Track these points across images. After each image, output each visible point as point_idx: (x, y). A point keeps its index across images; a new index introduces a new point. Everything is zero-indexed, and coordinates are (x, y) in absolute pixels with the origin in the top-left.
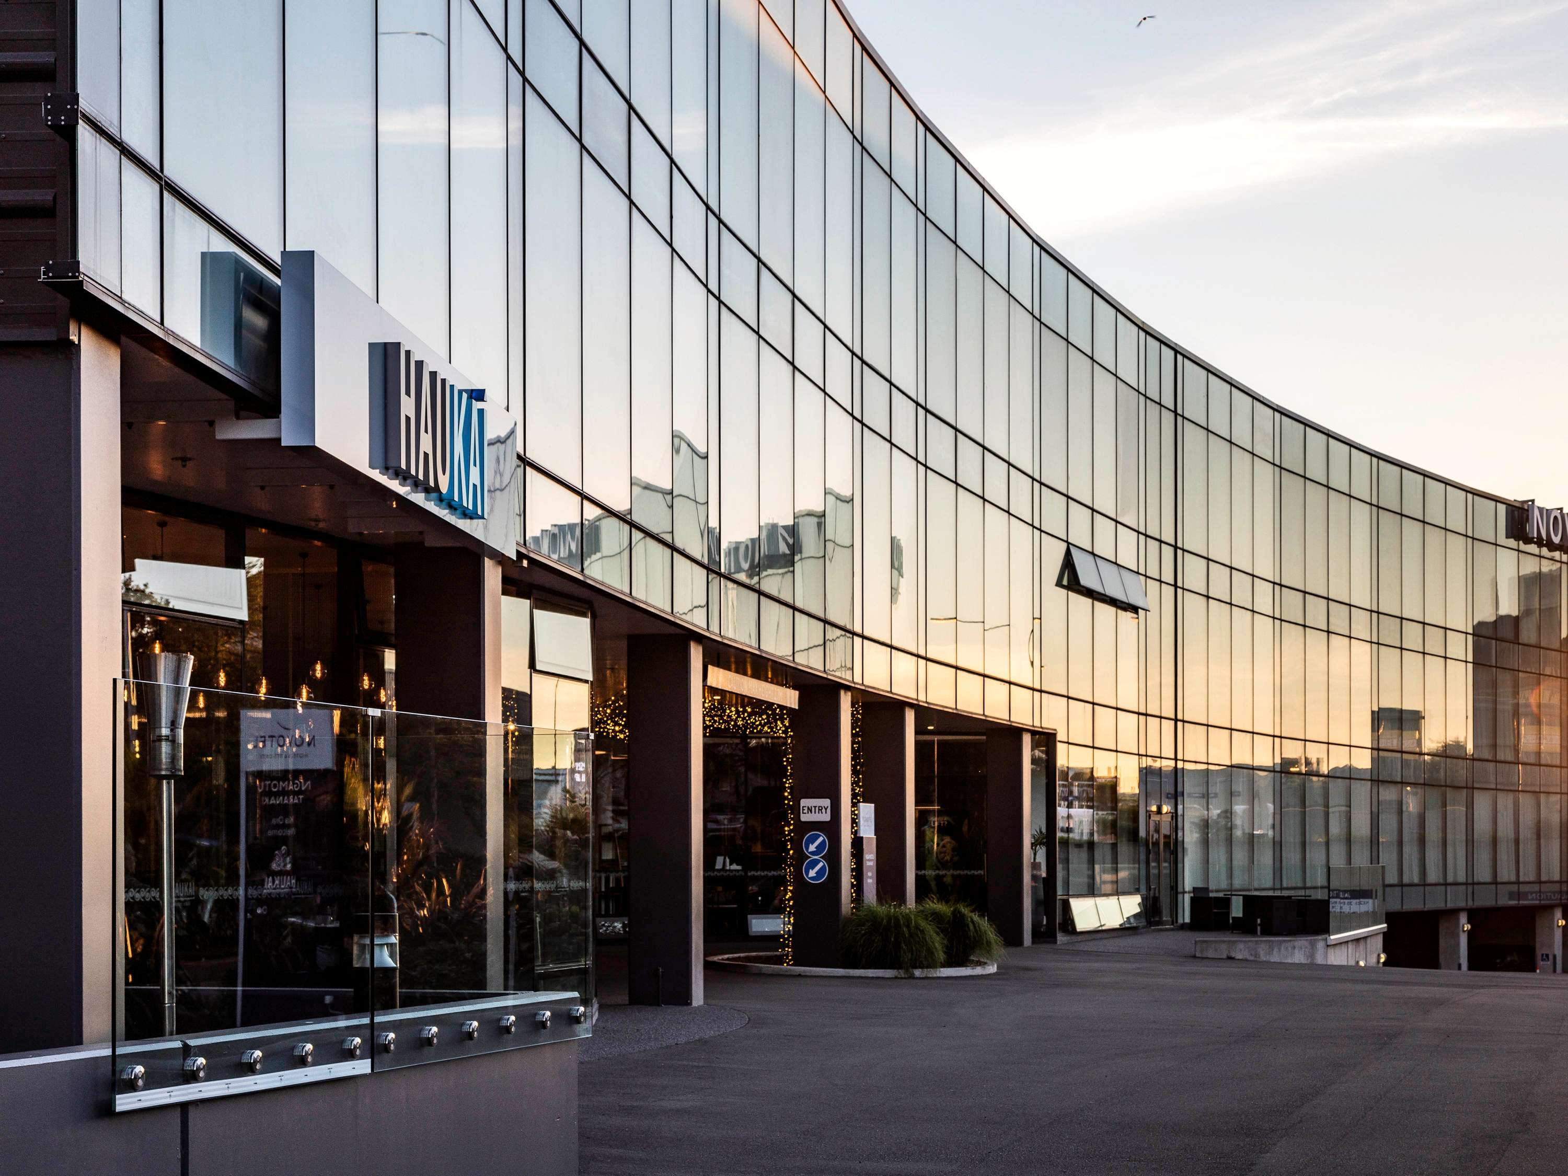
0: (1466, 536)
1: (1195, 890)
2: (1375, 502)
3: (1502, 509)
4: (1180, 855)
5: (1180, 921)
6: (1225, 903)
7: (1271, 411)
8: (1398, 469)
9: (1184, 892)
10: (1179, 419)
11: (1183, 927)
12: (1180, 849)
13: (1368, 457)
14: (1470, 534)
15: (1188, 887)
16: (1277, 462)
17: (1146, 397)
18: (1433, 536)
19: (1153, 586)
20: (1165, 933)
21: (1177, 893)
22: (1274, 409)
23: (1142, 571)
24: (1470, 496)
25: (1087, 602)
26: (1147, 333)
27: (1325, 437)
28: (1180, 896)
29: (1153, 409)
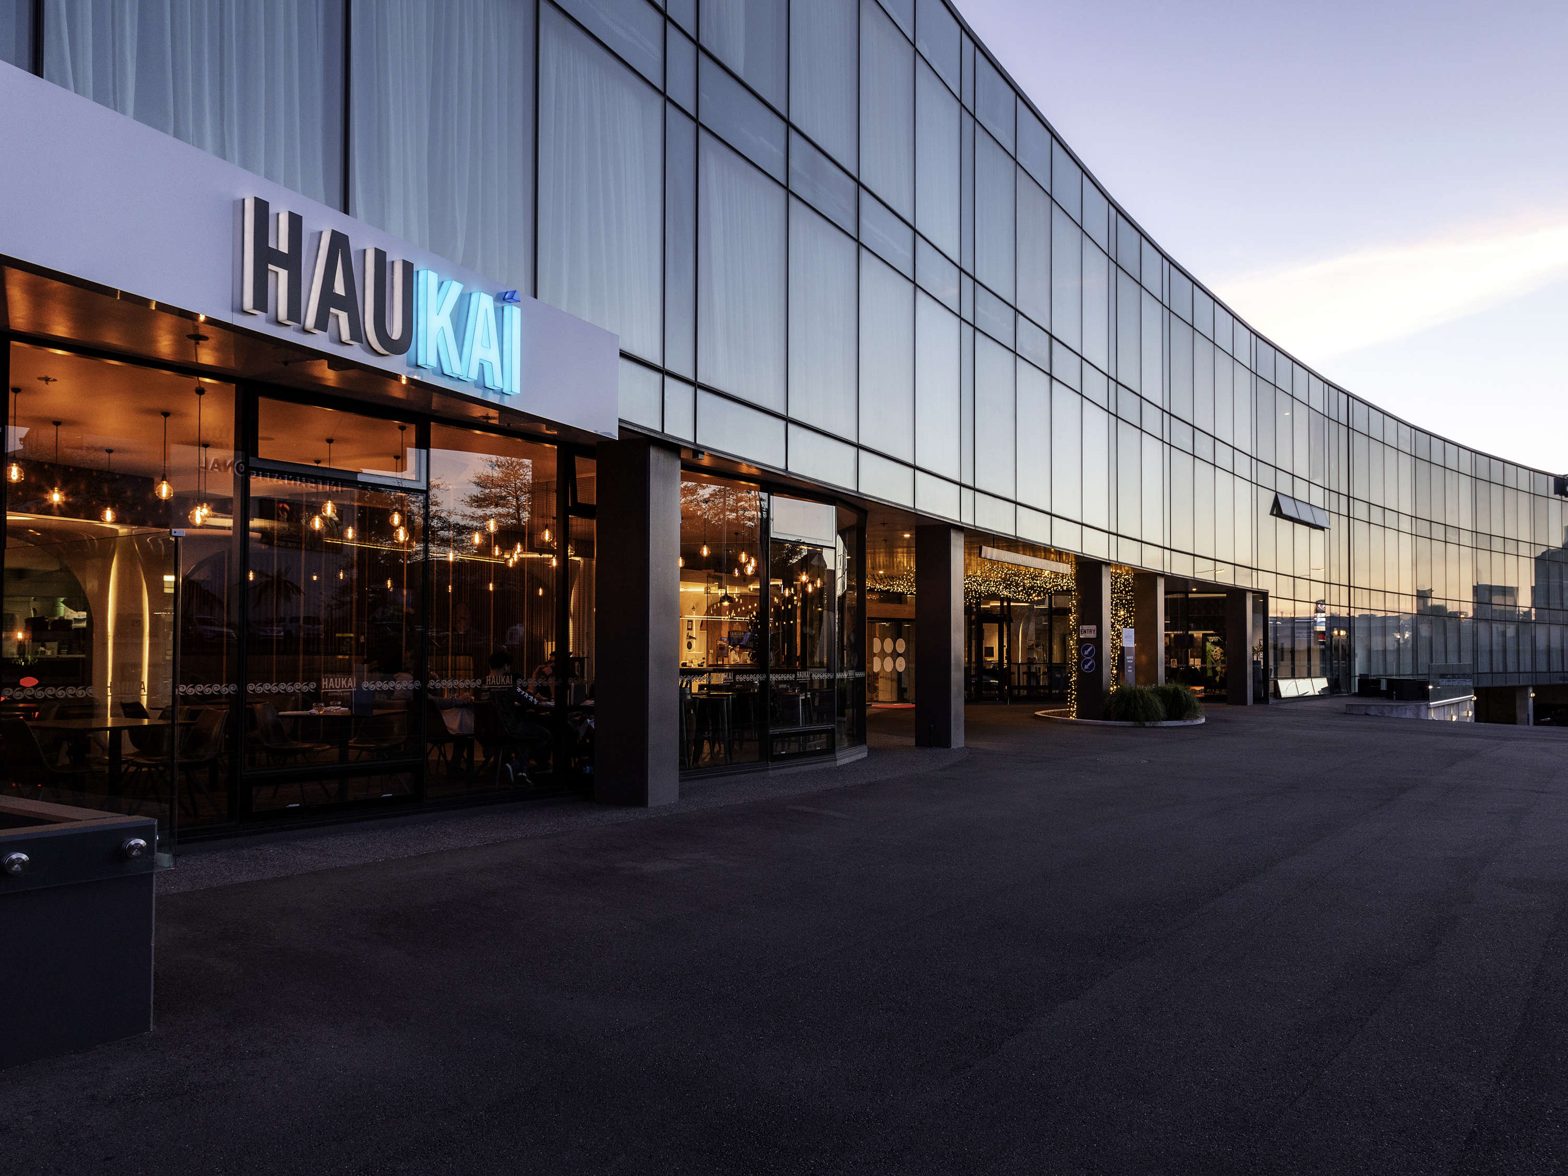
0: (1530, 493)
1: (1360, 675)
2: (1474, 475)
3: (1552, 479)
4: (1352, 658)
5: (1353, 691)
6: (1378, 682)
7: (1409, 428)
8: (1488, 458)
9: (1355, 676)
10: (1351, 431)
11: (1355, 695)
12: (1352, 653)
13: (1469, 452)
14: (1532, 492)
15: (1357, 674)
16: (1413, 454)
17: (1329, 418)
18: (1510, 494)
19: (1334, 517)
20: (1343, 698)
21: (1350, 677)
22: (1411, 427)
23: (1327, 508)
24: (1532, 472)
25: (1289, 524)
26: (1329, 385)
27: (1443, 442)
28: (1353, 679)
29: (1334, 425)
